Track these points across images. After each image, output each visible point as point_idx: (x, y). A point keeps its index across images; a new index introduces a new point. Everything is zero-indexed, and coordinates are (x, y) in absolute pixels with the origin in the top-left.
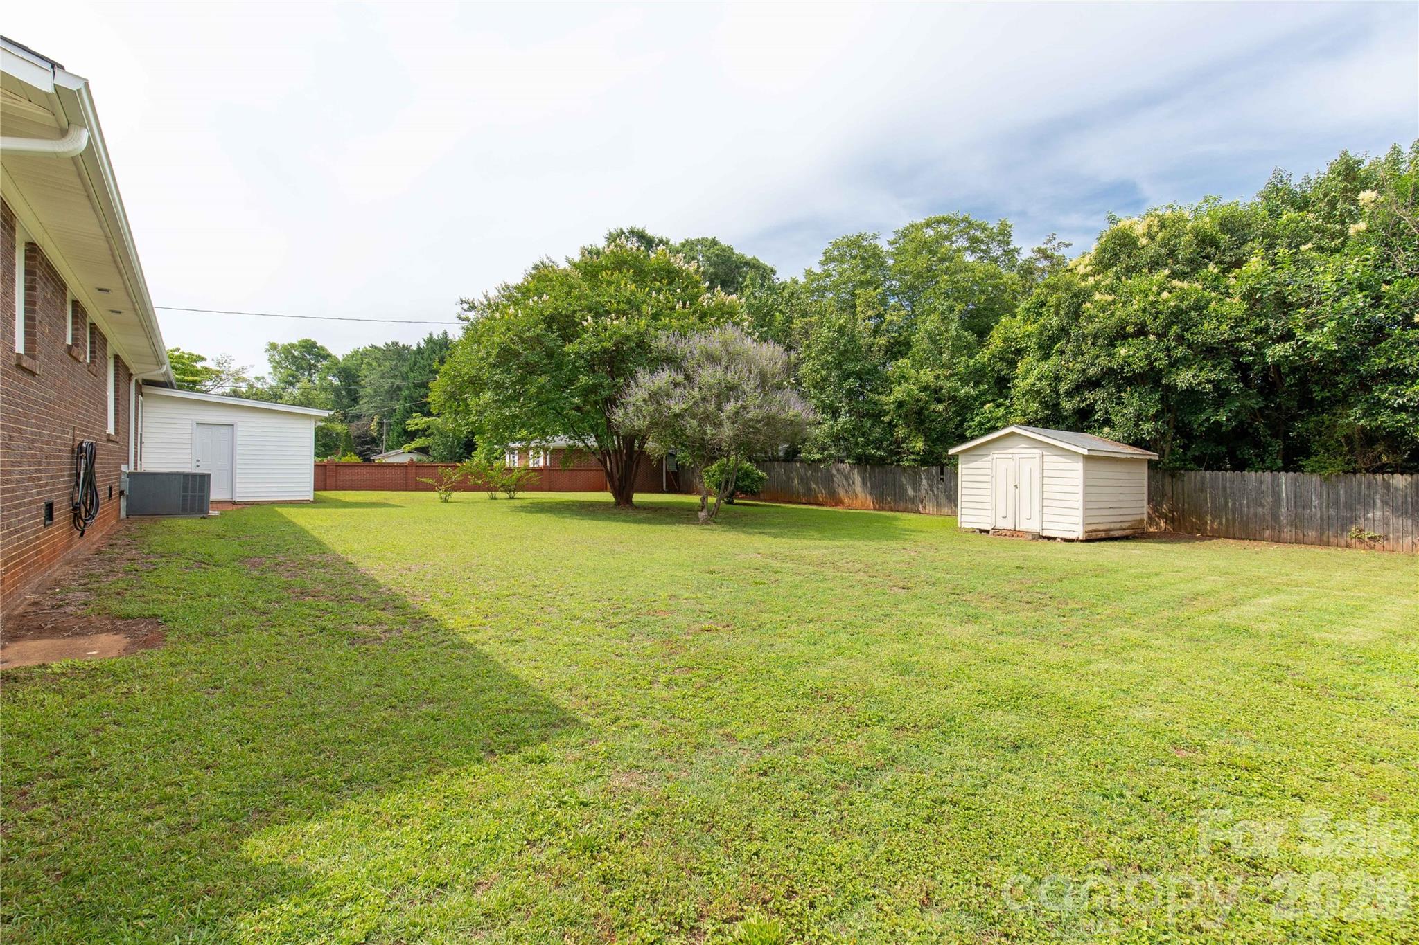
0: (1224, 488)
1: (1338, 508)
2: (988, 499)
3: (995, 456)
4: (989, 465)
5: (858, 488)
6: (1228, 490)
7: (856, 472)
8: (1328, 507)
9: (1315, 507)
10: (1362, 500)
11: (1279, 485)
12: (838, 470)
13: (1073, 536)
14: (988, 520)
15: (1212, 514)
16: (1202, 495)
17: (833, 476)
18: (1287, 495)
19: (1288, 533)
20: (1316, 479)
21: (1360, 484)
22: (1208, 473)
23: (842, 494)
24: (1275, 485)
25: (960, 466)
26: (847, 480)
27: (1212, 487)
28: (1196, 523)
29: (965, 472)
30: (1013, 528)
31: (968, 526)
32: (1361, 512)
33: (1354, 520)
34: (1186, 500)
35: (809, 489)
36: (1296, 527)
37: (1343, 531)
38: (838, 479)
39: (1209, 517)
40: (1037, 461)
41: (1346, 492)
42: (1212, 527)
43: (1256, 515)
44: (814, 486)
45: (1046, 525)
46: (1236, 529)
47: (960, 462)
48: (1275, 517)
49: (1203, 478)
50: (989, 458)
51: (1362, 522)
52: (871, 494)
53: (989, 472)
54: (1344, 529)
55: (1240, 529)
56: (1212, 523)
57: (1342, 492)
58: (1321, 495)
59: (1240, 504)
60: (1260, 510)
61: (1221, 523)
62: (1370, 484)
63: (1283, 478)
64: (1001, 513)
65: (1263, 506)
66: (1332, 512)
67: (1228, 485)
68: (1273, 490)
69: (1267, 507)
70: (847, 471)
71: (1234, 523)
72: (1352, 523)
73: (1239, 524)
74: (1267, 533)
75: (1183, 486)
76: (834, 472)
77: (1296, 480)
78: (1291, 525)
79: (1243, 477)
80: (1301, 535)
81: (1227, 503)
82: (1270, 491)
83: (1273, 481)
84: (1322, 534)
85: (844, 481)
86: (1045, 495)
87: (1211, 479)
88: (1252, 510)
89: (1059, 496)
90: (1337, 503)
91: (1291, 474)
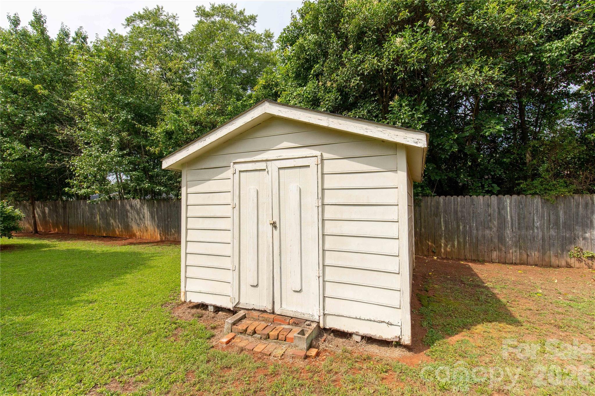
0: (456, 212)
1: (558, 228)
2: (227, 250)
3: (239, 167)
4: (226, 185)
5: (148, 222)
6: (460, 214)
7: (145, 207)
8: (549, 228)
9: (537, 228)
10: (580, 220)
11: (504, 208)
12: (131, 206)
13: (388, 334)
14: (228, 290)
15: (445, 238)
16: (437, 220)
17: (127, 211)
18: (511, 217)
19: (514, 254)
20: (537, 201)
21: (578, 205)
22: (442, 199)
23: (135, 228)
24: (501, 208)
25: (183, 190)
26: (138, 214)
27: (445, 211)
28: (431, 247)
29: (192, 199)
30: (269, 308)
31: (197, 299)
32: (579, 232)
33: (573, 240)
34: (423, 224)
35: (108, 224)
36: (520, 248)
37: (563, 251)
38: (133, 214)
39: (443, 241)
40: (312, 173)
41: (565, 213)
42: (445, 250)
43: (484, 236)
44: (112, 221)
45: (331, 306)
46: (467, 251)
47: (183, 183)
48: (501, 239)
49: (438, 203)
50: (229, 173)
51: (581, 243)
52: (158, 227)
53: (227, 198)
54: (564, 248)
55: (470, 251)
56: (446, 246)
57: (561, 213)
58: (543, 217)
59: (470, 227)
60: (487, 232)
61: (453, 246)
62: (587, 204)
63: (508, 201)
64: (249, 277)
65: (490, 229)
66: (553, 232)
67: (459, 209)
68: (499, 213)
69: (495, 229)
70: (138, 206)
71: (465, 246)
72: (571, 243)
73: (469, 245)
74: (495, 254)
75: (420, 211)
76: (128, 208)
77: (520, 202)
78: (516, 246)
79: (472, 201)
80: (525, 256)
81: (458, 227)
82: (496, 214)
83: (499, 204)
84: (544, 254)
85: (136, 216)
86: (329, 243)
87: (445, 203)
88: (480, 233)
89: (354, 244)
90: (557, 223)
91: (515, 197)
